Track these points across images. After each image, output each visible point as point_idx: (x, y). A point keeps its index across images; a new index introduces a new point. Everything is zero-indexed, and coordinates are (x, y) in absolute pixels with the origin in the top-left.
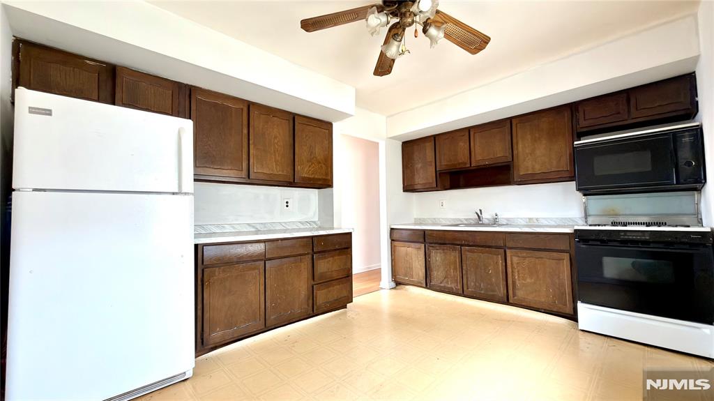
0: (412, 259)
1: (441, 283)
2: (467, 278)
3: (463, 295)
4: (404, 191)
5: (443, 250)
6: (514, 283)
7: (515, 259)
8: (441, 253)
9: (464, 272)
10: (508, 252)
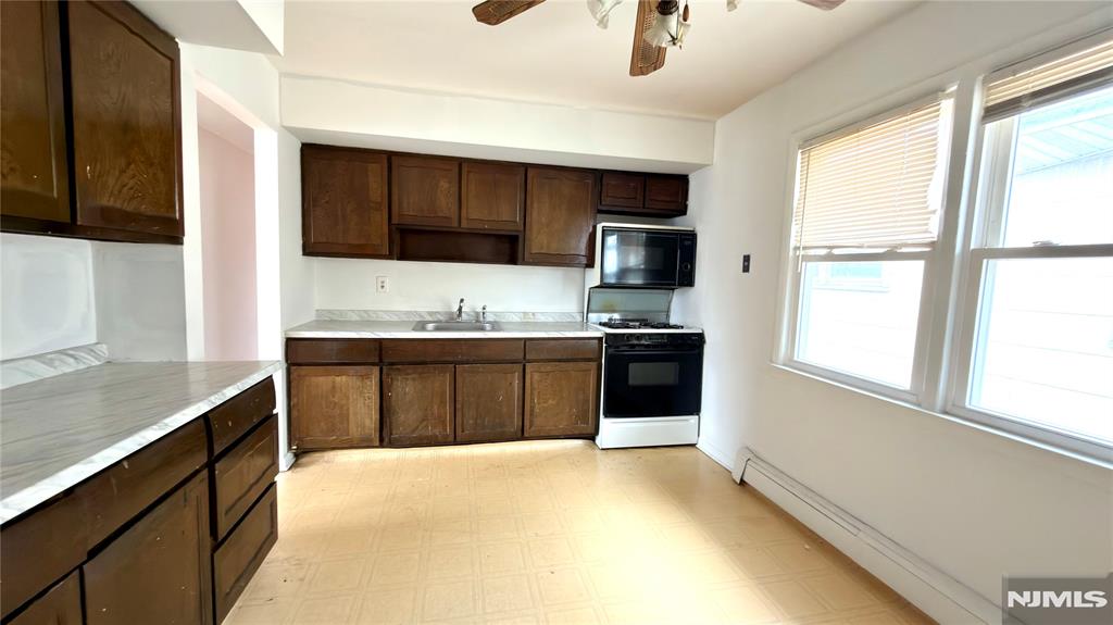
0: (348, 398)
1: (413, 431)
2: (463, 416)
3: (456, 443)
4: (304, 254)
5: (420, 374)
6: (532, 410)
7: (536, 376)
8: (414, 379)
9: (458, 406)
10: (529, 367)
